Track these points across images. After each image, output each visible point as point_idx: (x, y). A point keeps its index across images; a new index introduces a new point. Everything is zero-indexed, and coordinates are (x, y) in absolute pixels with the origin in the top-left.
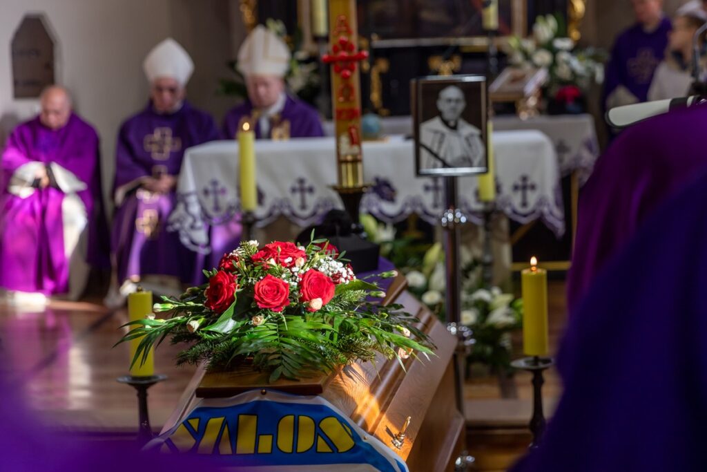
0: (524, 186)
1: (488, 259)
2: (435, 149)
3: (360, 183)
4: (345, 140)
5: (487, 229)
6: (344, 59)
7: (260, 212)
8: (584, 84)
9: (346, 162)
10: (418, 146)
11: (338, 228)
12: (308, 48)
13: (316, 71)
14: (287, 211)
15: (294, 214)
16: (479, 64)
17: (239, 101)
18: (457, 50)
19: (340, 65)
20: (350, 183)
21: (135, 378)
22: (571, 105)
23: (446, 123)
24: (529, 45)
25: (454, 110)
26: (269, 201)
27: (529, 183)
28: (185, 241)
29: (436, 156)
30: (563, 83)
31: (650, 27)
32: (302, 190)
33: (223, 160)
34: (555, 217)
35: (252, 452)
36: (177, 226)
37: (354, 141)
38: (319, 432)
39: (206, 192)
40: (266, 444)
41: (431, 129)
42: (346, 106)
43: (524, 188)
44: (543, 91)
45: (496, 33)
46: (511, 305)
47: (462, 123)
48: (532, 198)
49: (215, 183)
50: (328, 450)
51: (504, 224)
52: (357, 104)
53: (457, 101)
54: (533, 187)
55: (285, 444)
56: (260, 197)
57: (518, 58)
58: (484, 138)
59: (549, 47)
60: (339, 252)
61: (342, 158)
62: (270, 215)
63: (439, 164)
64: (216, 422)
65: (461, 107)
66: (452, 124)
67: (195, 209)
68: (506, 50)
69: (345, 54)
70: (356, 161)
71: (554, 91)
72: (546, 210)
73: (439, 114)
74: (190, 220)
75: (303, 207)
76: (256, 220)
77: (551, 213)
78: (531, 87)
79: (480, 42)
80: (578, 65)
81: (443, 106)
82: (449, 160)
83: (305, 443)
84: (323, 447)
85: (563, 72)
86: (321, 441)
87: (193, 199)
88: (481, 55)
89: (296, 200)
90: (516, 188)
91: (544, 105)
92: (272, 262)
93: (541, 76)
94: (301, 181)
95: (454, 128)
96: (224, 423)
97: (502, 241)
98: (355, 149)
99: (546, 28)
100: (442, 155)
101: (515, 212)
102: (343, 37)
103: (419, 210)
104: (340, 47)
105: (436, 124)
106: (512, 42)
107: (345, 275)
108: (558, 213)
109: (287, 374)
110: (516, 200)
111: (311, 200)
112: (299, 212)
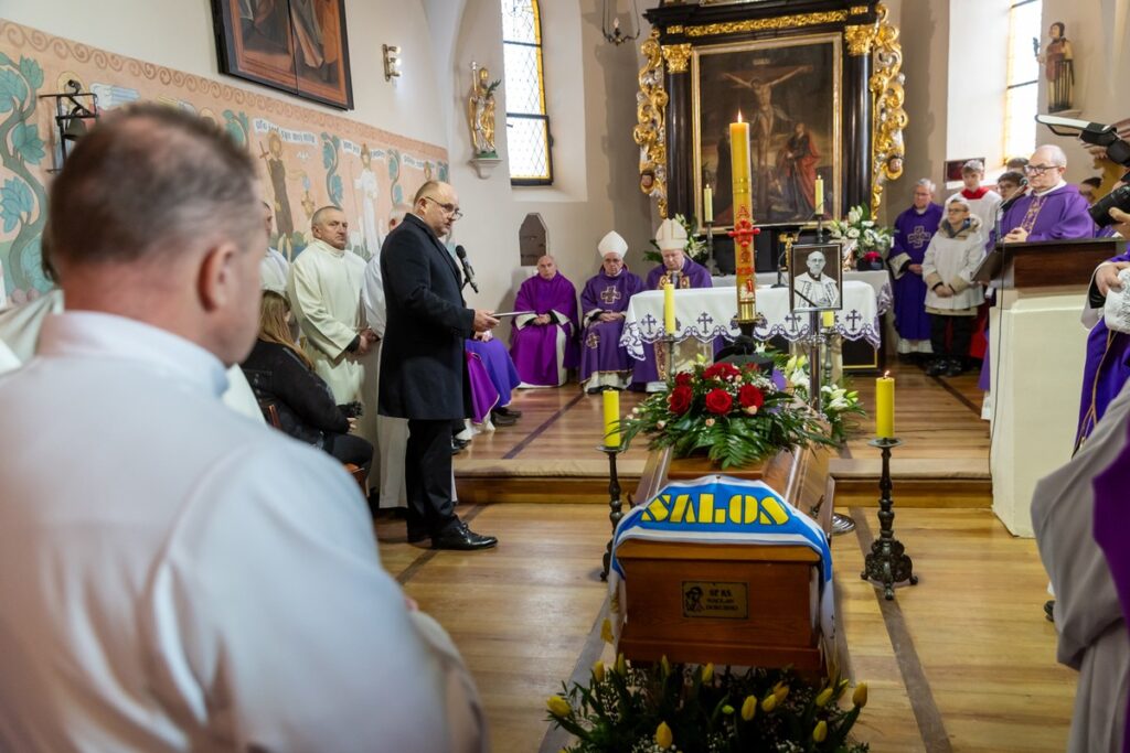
0: (854, 316)
1: (828, 365)
2: (804, 294)
3: (754, 317)
4: (744, 288)
5: (829, 345)
6: (744, 234)
7: (678, 335)
8: (882, 249)
9: (744, 303)
10: (792, 291)
11: (745, 349)
12: (700, 231)
13: (706, 245)
15: (699, 336)
16: (811, 238)
18: (795, 228)
19: (741, 238)
20: (746, 317)
21: (607, 448)
22: (873, 264)
23: (812, 276)
24: (845, 225)
25: (818, 267)
26: (683, 328)
27: (857, 315)
29: (805, 298)
30: (868, 248)
31: (921, 211)
32: (705, 320)
33: (654, 302)
34: (875, 337)
35: (710, 521)
37: (750, 289)
38: (761, 509)
39: (643, 322)
40: (721, 516)
41: (802, 281)
42: (744, 266)
43: (854, 318)
44: (855, 253)
45: (823, 218)
46: (845, 396)
47: (823, 275)
48: (859, 325)
49: (649, 316)
50: (768, 522)
51: (839, 342)
52: (752, 265)
53: (820, 260)
54: (860, 318)
55: (735, 517)
56: (678, 325)
57: (838, 233)
58: (840, 286)
59: (858, 226)
61: (742, 301)
62: (684, 336)
63: (807, 303)
64: (682, 499)
65: (823, 264)
66: (817, 276)
67: (636, 333)
68: (829, 228)
69: (743, 230)
70: (751, 302)
71: (861, 255)
72: (869, 332)
73: (808, 270)
74: (634, 340)
75: (705, 332)
77: (872, 334)
78: (847, 252)
79: (812, 224)
80: (879, 237)
81: (810, 264)
82: (814, 301)
83: (751, 516)
84: (764, 520)
85: (868, 241)
86: (763, 516)
87: (634, 327)
88: (813, 232)
89: (701, 328)
90: (848, 318)
91: (855, 262)
92: (718, 379)
93: (854, 245)
94: (705, 315)
95: (818, 279)
96: (690, 499)
97: (838, 353)
98: (751, 295)
99: (856, 214)
100: (809, 298)
101: (846, 333)
102: (743, 219)
103: (782, 333)
104: (741, 225)
105: (805, 276)
106: (833, 224)
107: (771, 388)
108: (877, 334)
109: (735, 463)
110: (848, 326)
111: (711, 327)
112: (703, 334)
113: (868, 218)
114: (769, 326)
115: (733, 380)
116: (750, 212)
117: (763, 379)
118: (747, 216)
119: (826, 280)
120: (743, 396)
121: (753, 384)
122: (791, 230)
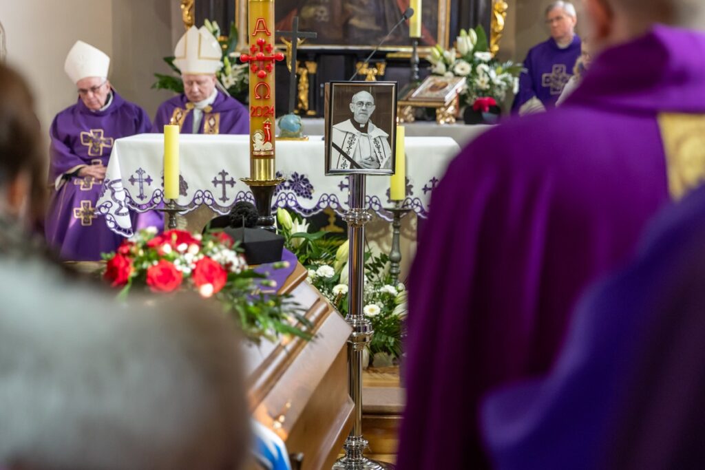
1: (395, 255)
3: (272, 177)
5: (396, 227)
6: (260, 59)
7: (183, 201)
8: (501, 94)
9: (260, 157)
10: (329, 144)
11: (244, 219)
14: (209, 202)
18: (381, 56)
19: (257, 65)
20: (262, 177)
22: (487, 114)
23: (356, 125)
24: (451, 55)
25: (365, 112)
26: (191, 192)
29: (346, 156)
30: (480, 91)
32: (224, 182)
33: (149, 149)
36: (104, 211)
37: (268, 138)
39: (132, 180)
41: (342, 130)
42: (262, 104)
44: (462, 98)
49: (141, 172)
51: (413, 223)
52: (272, 103)
53: (368, 104)
56: (183, 187)
57: (440, 67)
58: (392, 142)
59: (470, 58)
60: (233, 243)
61: (256, 153)
62: (193, 204)
63: (348, 163)
65: (371, 109)
66: (362, 126)
67: (121, 196)
70: (269, 156)
71: (471, 101)
73: (351, 116)
74: (116, 206)
75: (224, 199)
76: (178, 209)
78: (450, 96)
79: (405, 51)
80: (497, 76)
85: (482, 82)
87: (118, 186)
89: (217, 192)
90: (425, 189)
91: (461, 113)
92: (168, 248)
93: (461, 85)
94: (224, 174)
95: (364, 130)
98: (269, 146)
99: (467, 41)
102: (261, 38)
103: (333, 206)
104: (257, 47)
105: (347, 125)
106: (435, 52)
107: (236, 264)
111: (231, 192)
112: (220, 203)
113: (482, 46)
114: (316, 195)
116: (272, 28)
118: (267, 34)
119: (376, 132)
120: (198, 272)
122: (374, 58)
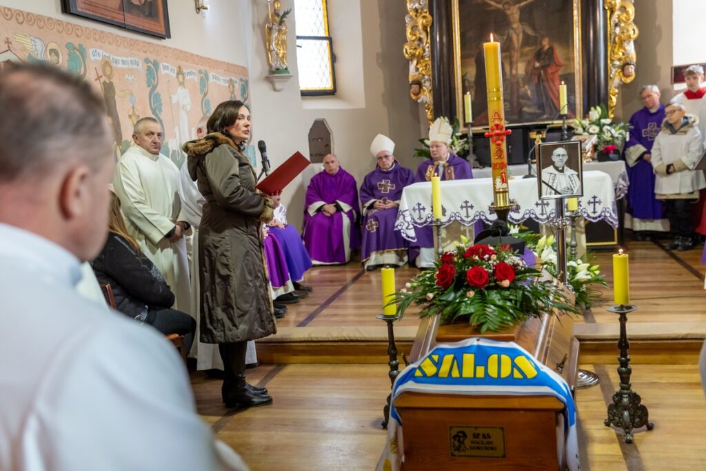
0: (594, 201)
1: (573, 243)
2: (550, 184)
3: (508, 204)
4: (498, 180)
5: (573, 226)
6: (498, 135)
7: (444, 219)
8: (619, 142)
9: (499, 192)
10: (540, 181)
11: (500, 231)
12: (462, 130)
13: (467, 142)
14: (459, 219)
15: (462, 220)
16: (557, 135)
17: (425, 159)
18: (544, 127)
19: (495, 138)
20: (501, 204)
21: (386, 316)
22: (611, 155)
23: (557, 168)
24: (586, 122)
25: (561, 160)
26: (448, 214)
27: (597, 200)
28: (404, 235)
29: (551, 187)
30: (607, 142)
31: (653, 111)
32: (467, 207)
33: (423, 192)
34: (613, 219)
35: (472, 376)
36: (399, 228)
37: (504, 181)
38: (514, 365)
39: (414, 210)
40: (480, 372)
41: (547, 173)
42: (499, 161)
43: (595, 203)
44: (595, 147)
45: (567, 117)
46: (588, 269)
47: (566, 168)
48: (599, 208)
49: (419, 204)
50: (521, 377)
51: (582, 223)
52: (505, 160)
53: (563, 155)
54: (599, 202)
55: (493, 372)
56: (444, 211)
57: (580, 130)
58: (580, 177)
59: (598, 123)
61: (497, 190)
62: (449, 220)
63: (553, 192)
64: (448, 358)
65: (566, 158)
66: (561, 169)
67: (408, 219)
68: (572, 125)
69: (497, 131)
70: (505, 192)
71: (601, 148)
72: (608, 215)
73: (553, 163)
74: (406, 224)
75: (467, 216)
76: (442, 224)
77: (611, 216)
78: (588, 146)
79: (558, 123)
80: (615, 132)
81: (554, 158)
82: (559, 190)
83: (506, 372)
84: (517, 375)
85: (607, 136)
86: (515, 371)
87: (407, 213)
88: (559, 129)
89: (463, 213)
90: (589, 203)
91: (596, 155)
92: (477, 258)
93: (594, 139)
94: (466, 202)
95: (562, 171)
96: (455, 358)
97: (582, 233)
98: (505, 185)
99: (595, 113)
100: (554, 187)
101: (588, 216)
102: (497, 122)
103: (533, 216)
104: (495, 127)
105: (551, 169)
106: (576, 122)
107: (521, 264)
108: (615, 216)
109: (492, 328)
110: (590, 209)
111: (472, 213)
112: (465, 219)
113: (605, 116)
114: (522, 211)
115: (489, 259)
116: (503, 115)
117: (514, 258)
118: (500, 119)
119: (569, 171)
120: (497, 271)
121: (506, 261)
122: (540, 128)
